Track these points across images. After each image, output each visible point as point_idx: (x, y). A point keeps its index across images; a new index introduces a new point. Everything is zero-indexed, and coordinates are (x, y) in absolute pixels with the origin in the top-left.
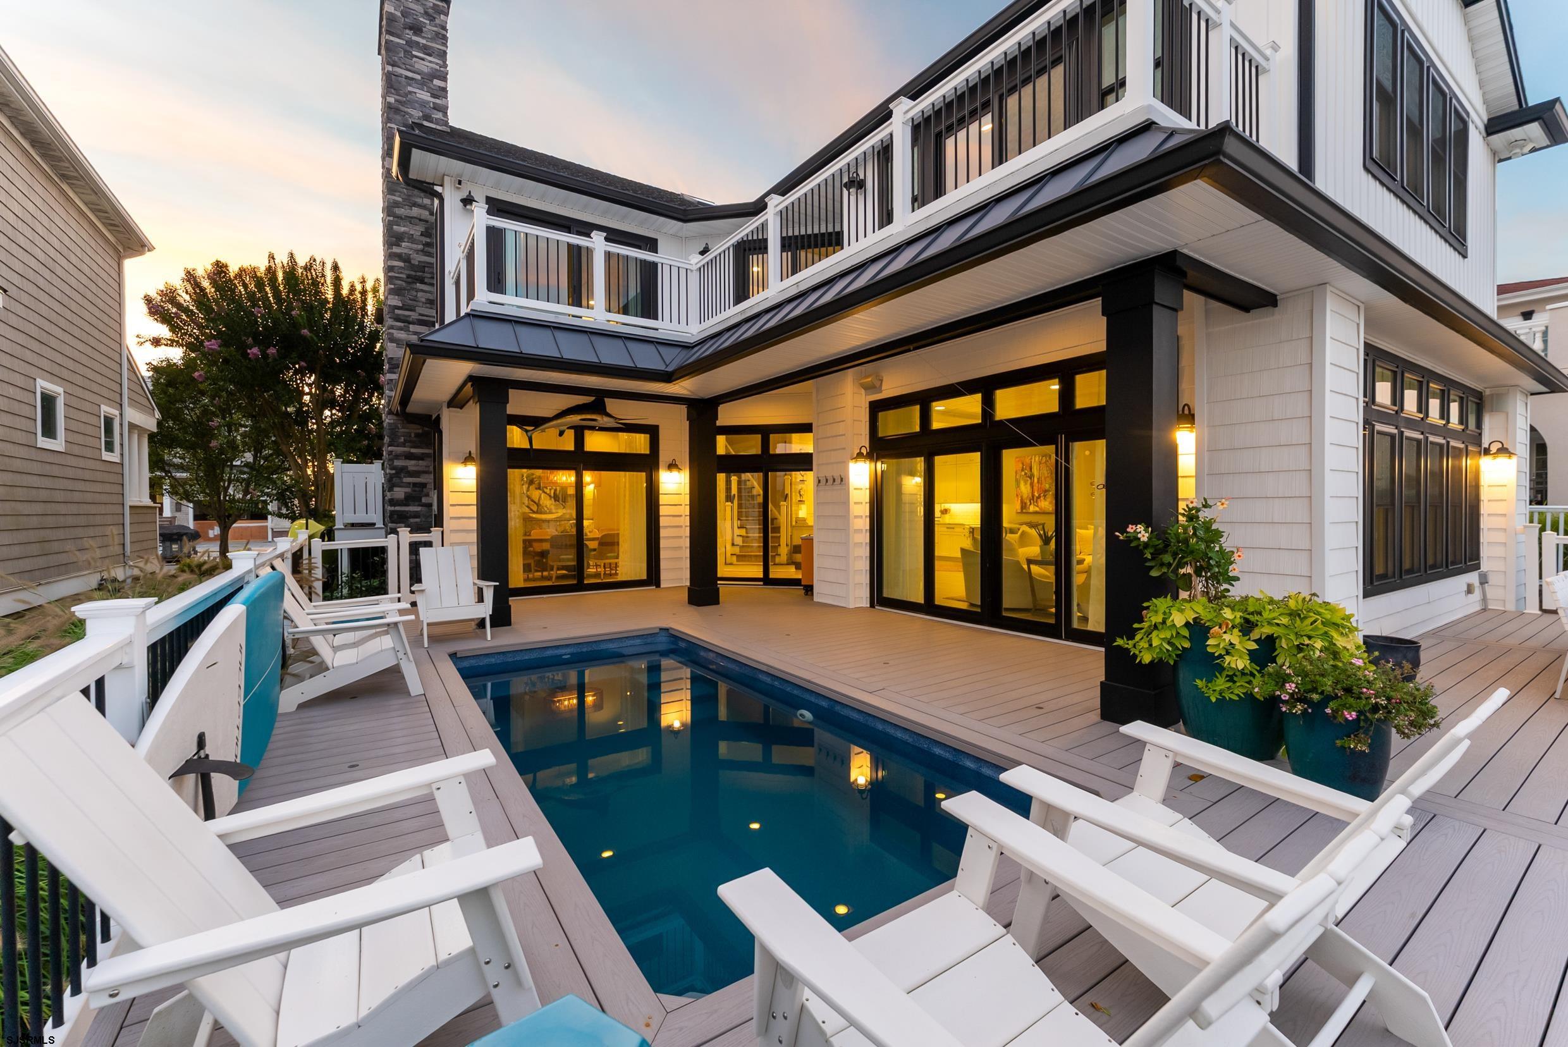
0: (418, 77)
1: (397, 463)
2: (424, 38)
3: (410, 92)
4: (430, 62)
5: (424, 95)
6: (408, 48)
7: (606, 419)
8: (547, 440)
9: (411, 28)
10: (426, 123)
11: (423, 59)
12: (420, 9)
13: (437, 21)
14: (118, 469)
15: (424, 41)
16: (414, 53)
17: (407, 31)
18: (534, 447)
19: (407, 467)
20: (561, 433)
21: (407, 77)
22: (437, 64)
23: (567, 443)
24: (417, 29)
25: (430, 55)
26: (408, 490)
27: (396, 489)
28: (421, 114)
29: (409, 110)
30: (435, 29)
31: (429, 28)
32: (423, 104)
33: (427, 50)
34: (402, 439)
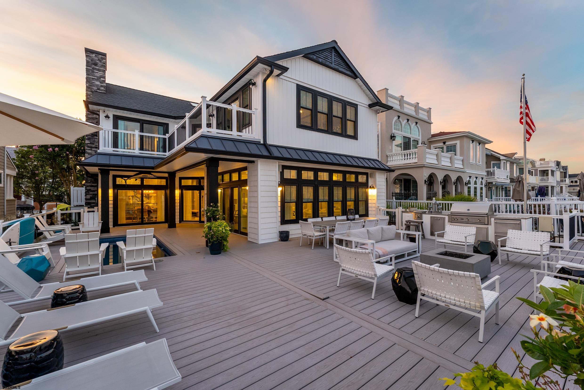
0: (96, 78)
1: (88, 188)
2: (98, 67)
3: (93, 82)
4: (100, 73)
5: (98, 83)
6: (93, 70)
7: (150, 175)
8: (131, 182)
9: (94, 64)
10: (98, 91)
11: (97, 73)
12: (97, 59)
13: (102, 62)
14: (3, 189)
15: (98, 68)
16: (95, 71)
17: (93, 65)
18: (127, 184)
19: (91, 189)
20: (136, 180)
21: (92, 78)
22: (102, 74)
23: (138, 182)
24: (96, 64)
25: (100, 71)
26: (91, 196)
27: (87, 196)
28: (97, 88)
29: (93, 87)
30: (101, 64)
31: (100, 64)
32: (97, 85)
33: (99, 70)
34: (89, 181)
